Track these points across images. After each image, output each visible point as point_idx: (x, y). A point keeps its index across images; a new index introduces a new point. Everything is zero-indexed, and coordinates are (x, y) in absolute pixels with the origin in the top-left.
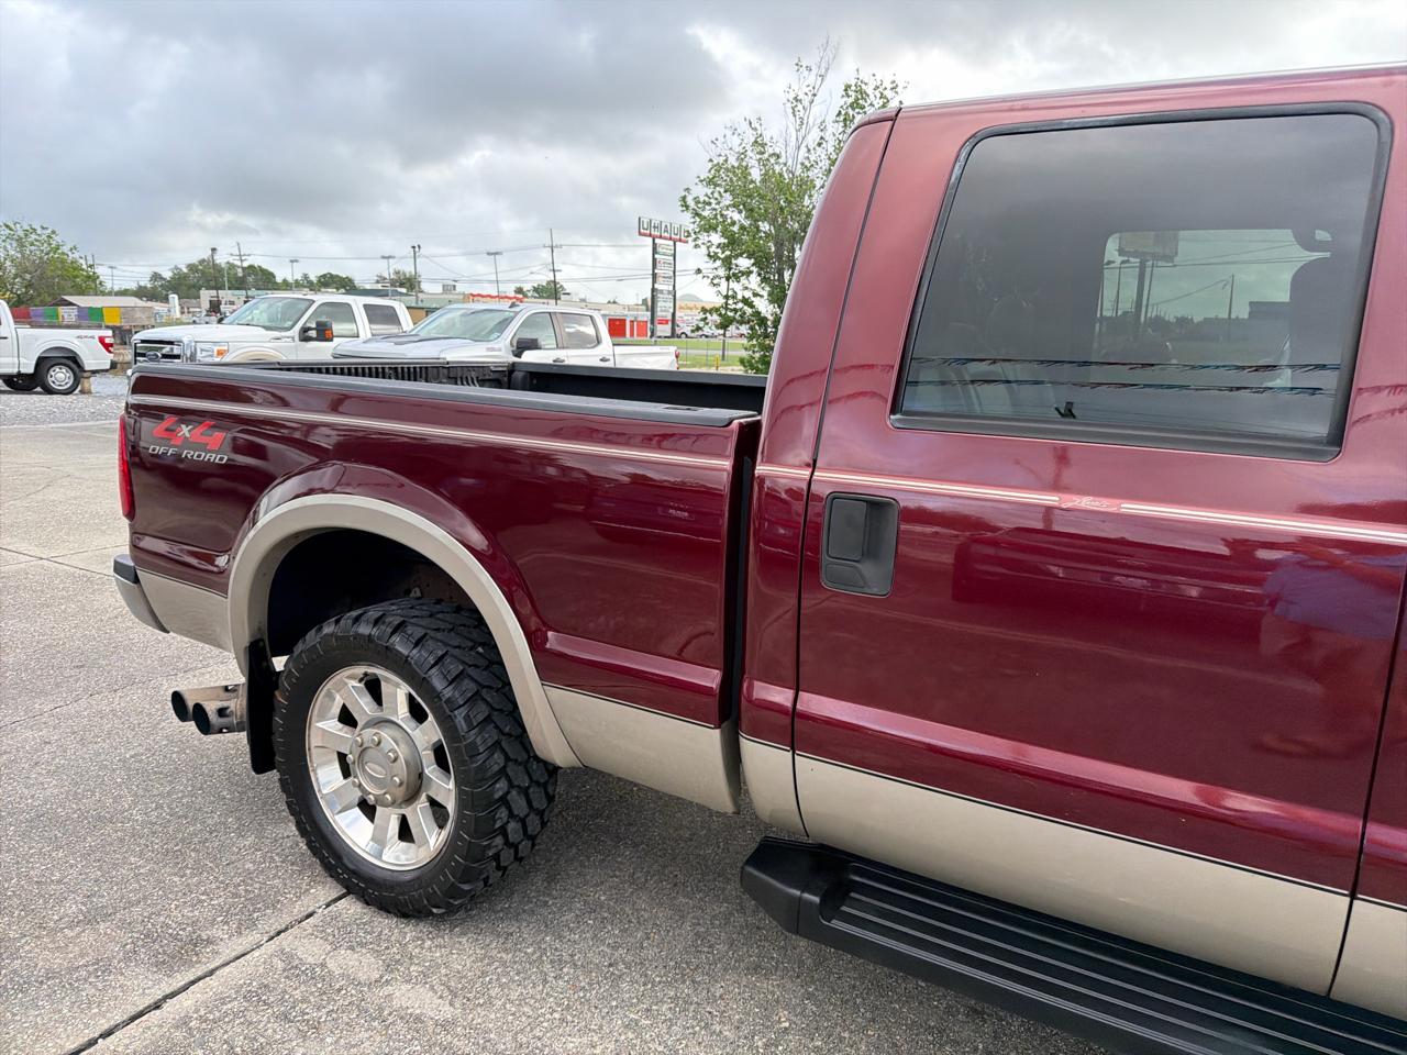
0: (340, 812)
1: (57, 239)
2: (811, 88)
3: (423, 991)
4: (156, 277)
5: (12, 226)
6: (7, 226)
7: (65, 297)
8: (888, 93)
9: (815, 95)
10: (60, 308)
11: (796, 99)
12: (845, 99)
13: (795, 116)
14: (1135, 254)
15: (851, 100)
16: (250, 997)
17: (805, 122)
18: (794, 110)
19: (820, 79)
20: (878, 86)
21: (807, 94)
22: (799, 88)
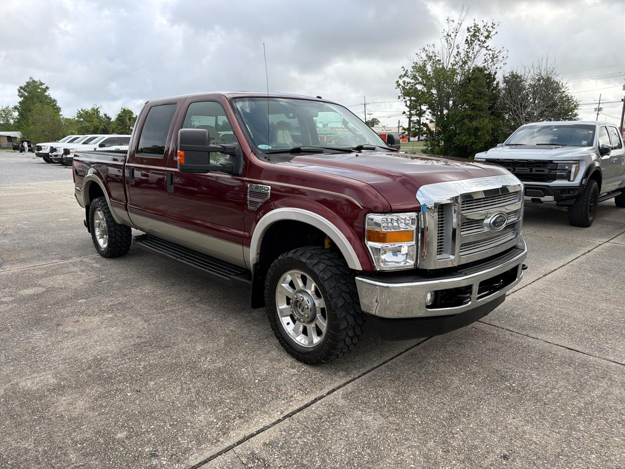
0: (99, 239)
2: (455, 29)
3: (98, 265)
8: (490, 29)
9: (457, 33)
11: (448, 35)
12: (469, 33)
13: (448, 42)
15: (471, 34)
16: (71, 263)
17: (453, 45)
18: (447, 40)
19: (459, 25)
20: (485, 26)
21: (453, 32)
22: (449, 30)
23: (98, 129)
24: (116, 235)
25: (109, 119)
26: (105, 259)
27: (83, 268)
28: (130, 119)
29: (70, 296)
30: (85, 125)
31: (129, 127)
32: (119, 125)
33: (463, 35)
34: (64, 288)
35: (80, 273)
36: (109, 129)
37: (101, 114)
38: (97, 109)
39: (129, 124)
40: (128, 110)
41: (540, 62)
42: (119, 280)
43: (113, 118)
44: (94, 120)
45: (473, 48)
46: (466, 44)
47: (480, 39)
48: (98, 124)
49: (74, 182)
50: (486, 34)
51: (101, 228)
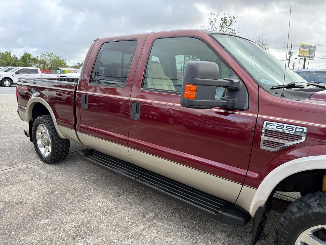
0: (41, 147)
1: (57, 56)
2: (215, 19)
3: (44, 171)
4: (79, 63)
5: (48, 53)
6: (47, 53)
7: (59, 68)
8: (232, 19)
9: (216, 20)
10: (57, 70)
11: (211, 21)
12: (222, 21)
13: (211, 25)
14: (303, 56)
15: (223, 21)
16: (19, 170)
17: (213, 27)
18: (211, 24)
19: (217, 17)
20: (230, 18)
21: (214, 20)
22: (212, 19)
23: (10, 64)
24: (59, 147)
25: (17, 58)
26: (47, 165)
27: (31, 175)
28: (29, 59)
29: (30, 214)
30: (2, 61)
31: (29, 63)
32: (23, 62)
33: (219, 22)
34: (21, 202)
35: (30, 182)
36: (16, 64)
37: (12, 55)
38: (9, 52)
39: (29, 61)
40: (28, 54)
41: (259, 38)
42: (69, 191)
43: (19, 58)
44: (8, 59)
45: (224, 29)
46: (220, 26)
47: (227, 25)
48: (10, 61)
49: (18, 101)
50: (230, 22)
51: (43, 140)
